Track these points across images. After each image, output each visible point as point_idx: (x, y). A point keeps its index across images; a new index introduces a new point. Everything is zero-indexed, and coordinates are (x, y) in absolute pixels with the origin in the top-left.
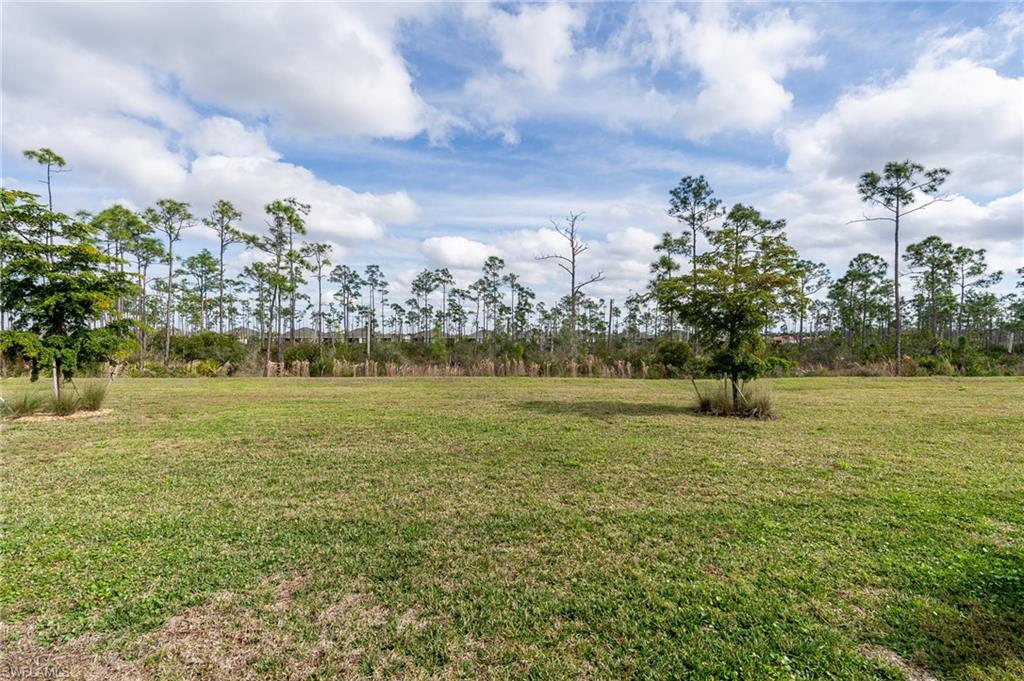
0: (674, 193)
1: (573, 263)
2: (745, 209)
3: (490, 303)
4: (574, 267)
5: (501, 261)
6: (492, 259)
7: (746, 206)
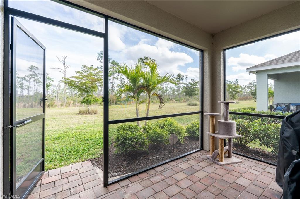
0: (99, 54)
1: (65, 71)
2: (115, 62)
3: (38, 83)
4: (65, 73)
5: (37, 68)
6: (32, 66)
7: (115, 61)
